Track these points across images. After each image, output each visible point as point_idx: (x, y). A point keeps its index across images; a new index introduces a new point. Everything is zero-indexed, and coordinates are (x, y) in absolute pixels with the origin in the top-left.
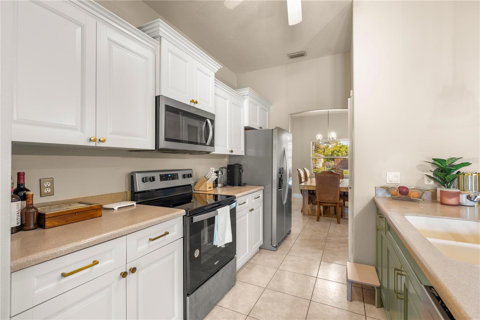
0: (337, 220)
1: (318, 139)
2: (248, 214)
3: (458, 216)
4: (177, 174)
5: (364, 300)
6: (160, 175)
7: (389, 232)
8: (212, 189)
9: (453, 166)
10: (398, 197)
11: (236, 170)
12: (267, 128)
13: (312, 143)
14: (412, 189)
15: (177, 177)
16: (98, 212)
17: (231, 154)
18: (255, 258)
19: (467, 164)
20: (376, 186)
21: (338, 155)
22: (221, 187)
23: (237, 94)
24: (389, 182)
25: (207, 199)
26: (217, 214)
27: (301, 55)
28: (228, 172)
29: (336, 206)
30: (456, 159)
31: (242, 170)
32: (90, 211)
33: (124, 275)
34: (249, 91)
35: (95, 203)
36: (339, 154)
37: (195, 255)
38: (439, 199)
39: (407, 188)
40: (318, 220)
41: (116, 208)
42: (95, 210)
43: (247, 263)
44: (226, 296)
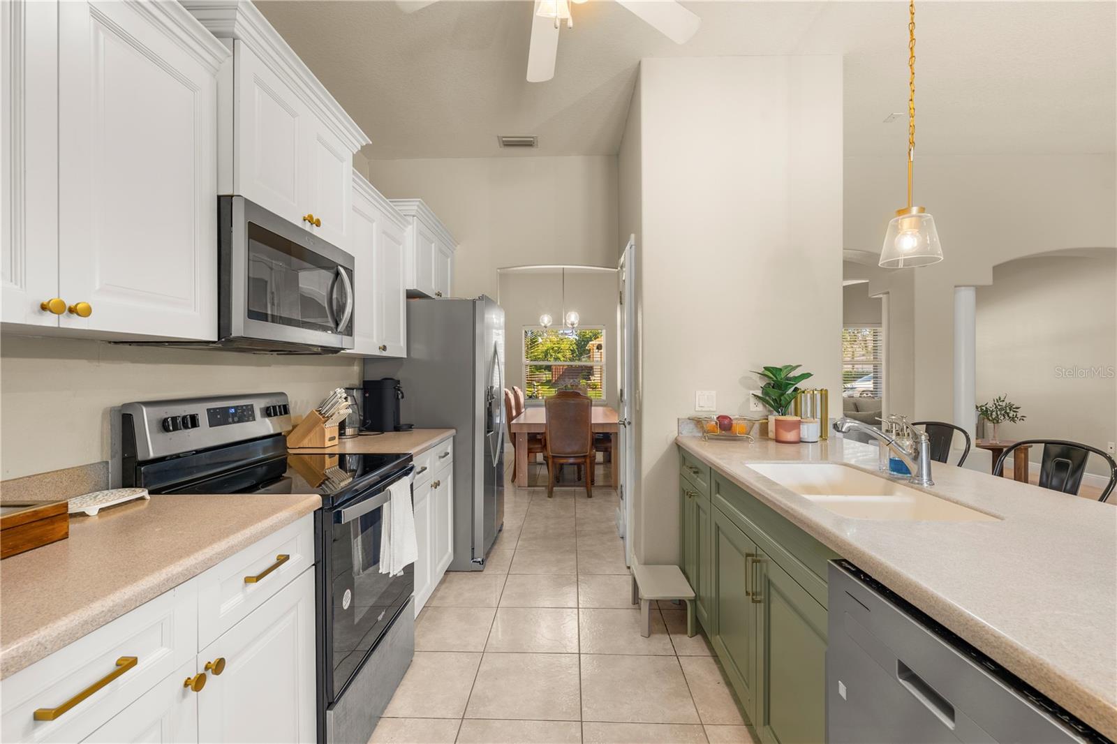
0: (585, 491)
1: (543, 325)
2: (428, 495)
3: (798, 458)
4: (252, 405)
5: (667, 629)
6: (208, 410)
7: (718, 495)
8: (336, 442)
9: (790, 379)
10: (718, 435)
11: (389, 393)
12: (449, 296)
13: (524, 332)
14: (737, 419)
15: (251, 415)
16: (56, 525)
17: (381, 355)
18: (439, 594)
19: (808, 375)
20: (680, 417)
21: (557, 359)
22: (353, 436)
23: (393, 209)
24: (700, 409)
25: (326, 468)
26: (388, 498)
27: (527, 144)
28: (365, 398)
29: (585, 462)
30: (794, 368)
31: (402, 393)
32: (33, 525)
33: (198, 683)
34: (418, 206)
35: (41, 502)
36: (560, 355)
37: (344, 603)
38: (772, 435)
39: (730, 418)
40: (550, 495)
41: (92, 510)
42: (48, 520)
43: (426, 609)
44: (399, 692)
